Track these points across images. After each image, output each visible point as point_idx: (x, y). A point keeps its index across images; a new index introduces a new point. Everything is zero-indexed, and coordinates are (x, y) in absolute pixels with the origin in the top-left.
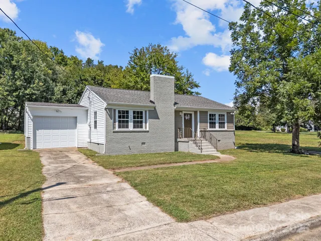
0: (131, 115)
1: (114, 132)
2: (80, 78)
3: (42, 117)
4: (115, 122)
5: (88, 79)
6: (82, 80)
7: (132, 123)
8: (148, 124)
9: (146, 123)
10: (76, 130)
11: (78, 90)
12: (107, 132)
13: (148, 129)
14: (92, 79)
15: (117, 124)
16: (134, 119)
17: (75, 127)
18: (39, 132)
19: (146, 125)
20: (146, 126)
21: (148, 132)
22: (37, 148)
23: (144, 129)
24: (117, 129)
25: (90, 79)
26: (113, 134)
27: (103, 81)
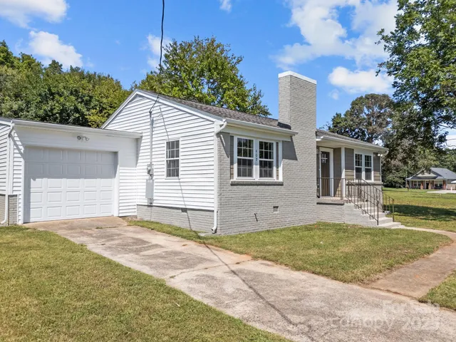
0: (256, 149)
1: (233, 184)
2: (49, 90)
3: (44, 149)
4: (232, 163)
5: (63, 93)
6: (52, 94)
7: (258, 166)
8: (281, 169)
9: (277, 167)
10: (115, 181)
11: (45, 110)
12: (221, 185)
13: (281, 179)
14: (71, 94)
15: (235, 166)
16: (260, 158)
17: (113, 173)
18: (36, 184)
19: (277, 171)
20: (279, 174)
21: (281, 184)
22: (32, 220)
23: (274, 179)
24: (236, 178)
25: (66, 93)
26: (231, 188)
27: (91, 97)
